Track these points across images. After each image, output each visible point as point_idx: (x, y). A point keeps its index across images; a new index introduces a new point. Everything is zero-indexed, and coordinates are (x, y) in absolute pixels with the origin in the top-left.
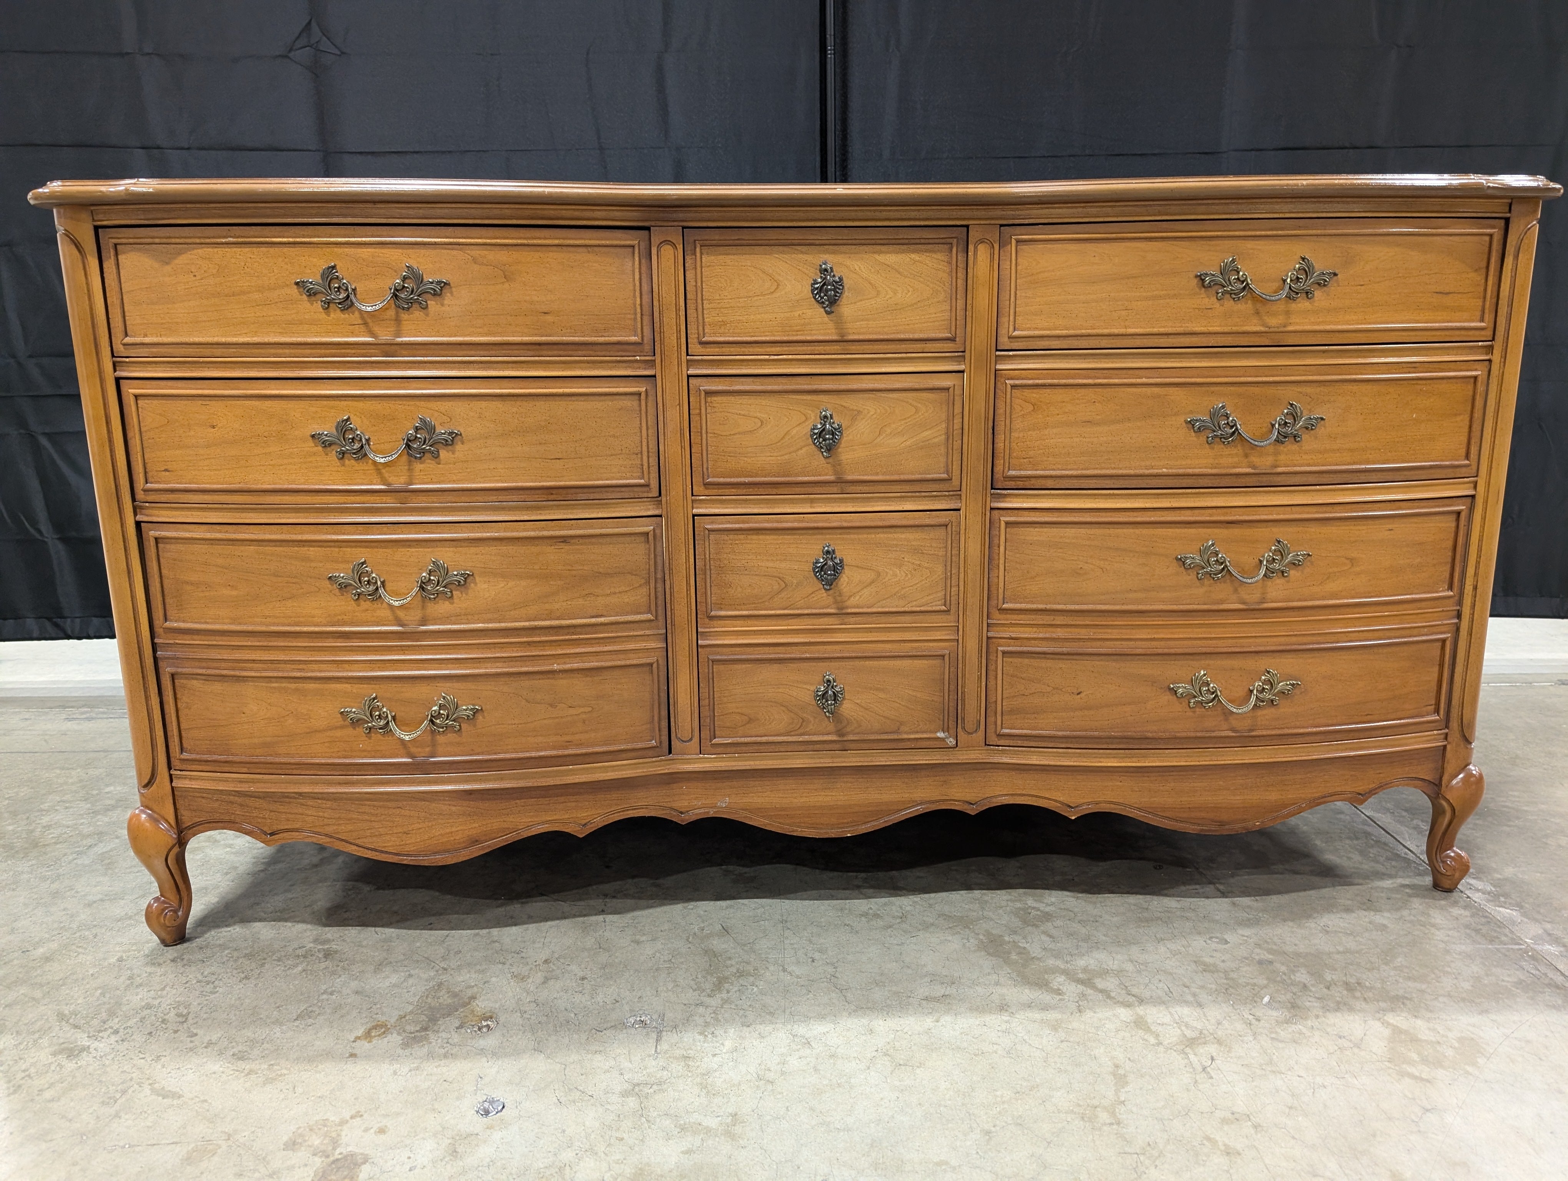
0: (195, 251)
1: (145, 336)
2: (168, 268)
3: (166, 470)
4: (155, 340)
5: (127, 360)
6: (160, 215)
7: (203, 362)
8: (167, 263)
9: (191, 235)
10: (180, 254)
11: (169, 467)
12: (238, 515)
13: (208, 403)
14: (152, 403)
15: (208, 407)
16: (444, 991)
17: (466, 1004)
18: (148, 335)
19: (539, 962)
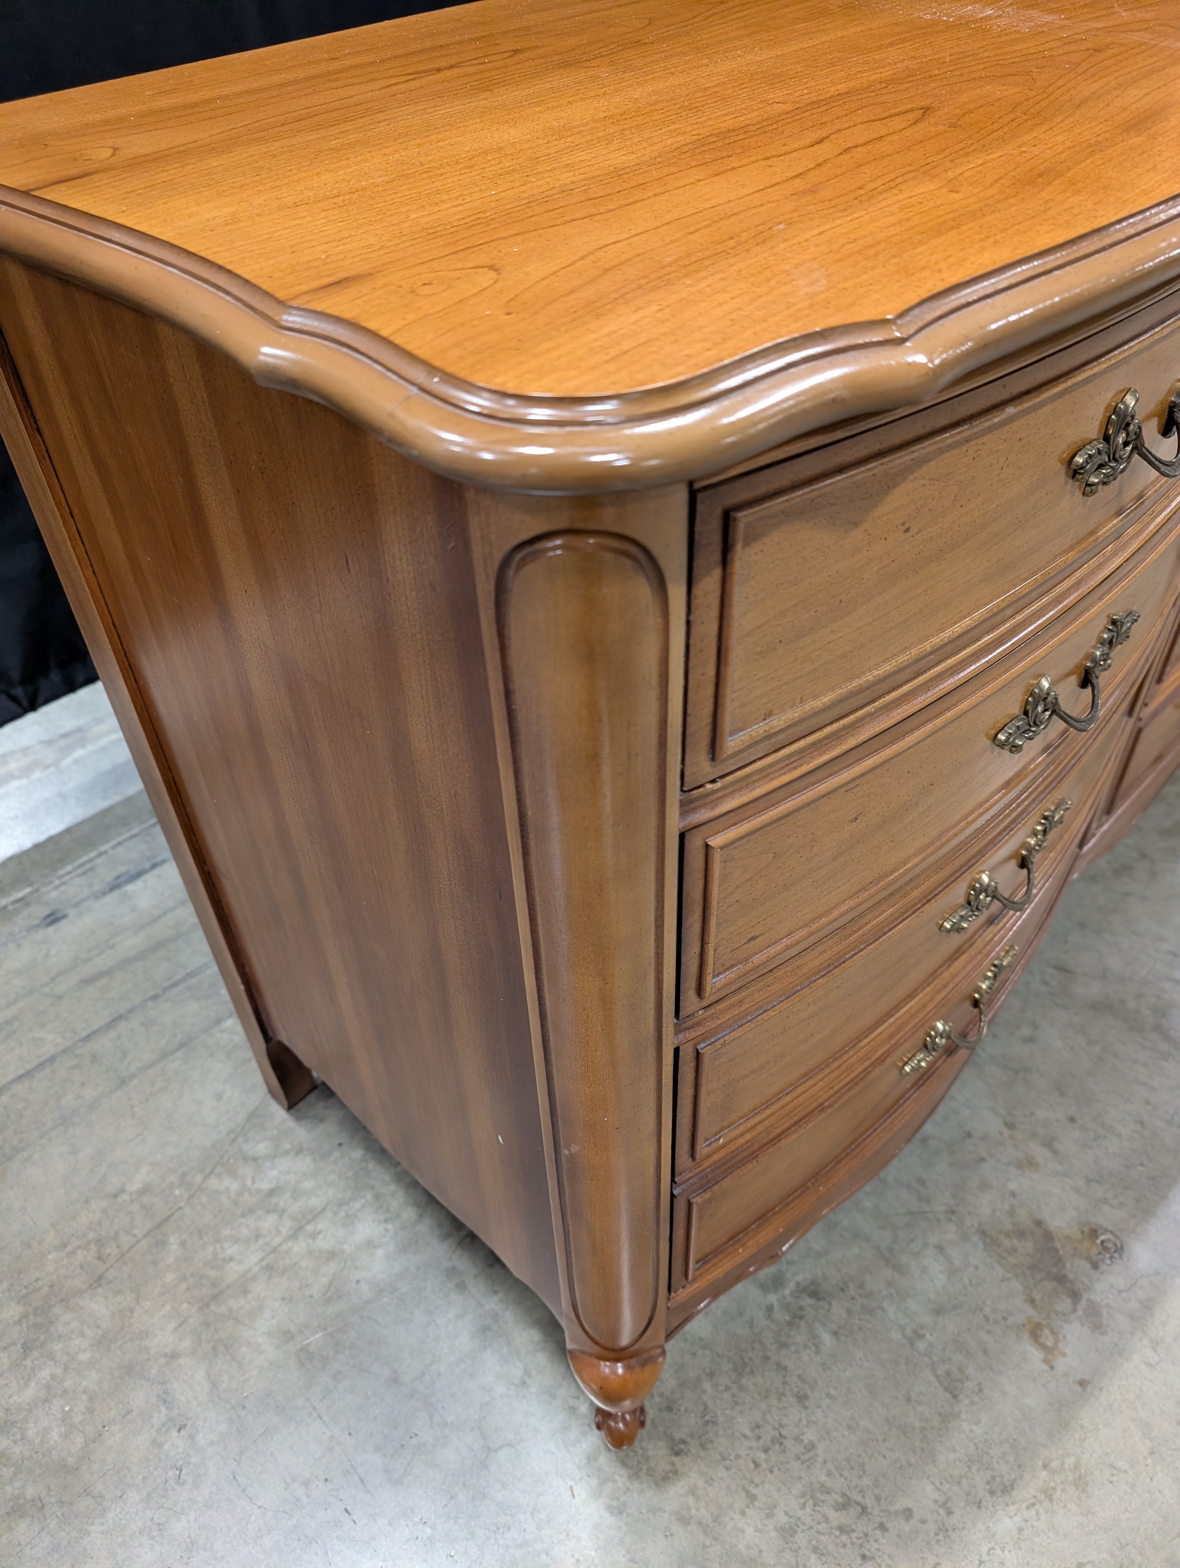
2: (856, 535)
3: (752, 939)
4: (795, 714)
10: (890, 489)
11: (758, 932)
13: (858, 782)
14: (749, 841)
15: (856, 790)
16: (1002, 1237)
17: (1048, 1236)
18: (774, 712)
19: (1006, 1132)
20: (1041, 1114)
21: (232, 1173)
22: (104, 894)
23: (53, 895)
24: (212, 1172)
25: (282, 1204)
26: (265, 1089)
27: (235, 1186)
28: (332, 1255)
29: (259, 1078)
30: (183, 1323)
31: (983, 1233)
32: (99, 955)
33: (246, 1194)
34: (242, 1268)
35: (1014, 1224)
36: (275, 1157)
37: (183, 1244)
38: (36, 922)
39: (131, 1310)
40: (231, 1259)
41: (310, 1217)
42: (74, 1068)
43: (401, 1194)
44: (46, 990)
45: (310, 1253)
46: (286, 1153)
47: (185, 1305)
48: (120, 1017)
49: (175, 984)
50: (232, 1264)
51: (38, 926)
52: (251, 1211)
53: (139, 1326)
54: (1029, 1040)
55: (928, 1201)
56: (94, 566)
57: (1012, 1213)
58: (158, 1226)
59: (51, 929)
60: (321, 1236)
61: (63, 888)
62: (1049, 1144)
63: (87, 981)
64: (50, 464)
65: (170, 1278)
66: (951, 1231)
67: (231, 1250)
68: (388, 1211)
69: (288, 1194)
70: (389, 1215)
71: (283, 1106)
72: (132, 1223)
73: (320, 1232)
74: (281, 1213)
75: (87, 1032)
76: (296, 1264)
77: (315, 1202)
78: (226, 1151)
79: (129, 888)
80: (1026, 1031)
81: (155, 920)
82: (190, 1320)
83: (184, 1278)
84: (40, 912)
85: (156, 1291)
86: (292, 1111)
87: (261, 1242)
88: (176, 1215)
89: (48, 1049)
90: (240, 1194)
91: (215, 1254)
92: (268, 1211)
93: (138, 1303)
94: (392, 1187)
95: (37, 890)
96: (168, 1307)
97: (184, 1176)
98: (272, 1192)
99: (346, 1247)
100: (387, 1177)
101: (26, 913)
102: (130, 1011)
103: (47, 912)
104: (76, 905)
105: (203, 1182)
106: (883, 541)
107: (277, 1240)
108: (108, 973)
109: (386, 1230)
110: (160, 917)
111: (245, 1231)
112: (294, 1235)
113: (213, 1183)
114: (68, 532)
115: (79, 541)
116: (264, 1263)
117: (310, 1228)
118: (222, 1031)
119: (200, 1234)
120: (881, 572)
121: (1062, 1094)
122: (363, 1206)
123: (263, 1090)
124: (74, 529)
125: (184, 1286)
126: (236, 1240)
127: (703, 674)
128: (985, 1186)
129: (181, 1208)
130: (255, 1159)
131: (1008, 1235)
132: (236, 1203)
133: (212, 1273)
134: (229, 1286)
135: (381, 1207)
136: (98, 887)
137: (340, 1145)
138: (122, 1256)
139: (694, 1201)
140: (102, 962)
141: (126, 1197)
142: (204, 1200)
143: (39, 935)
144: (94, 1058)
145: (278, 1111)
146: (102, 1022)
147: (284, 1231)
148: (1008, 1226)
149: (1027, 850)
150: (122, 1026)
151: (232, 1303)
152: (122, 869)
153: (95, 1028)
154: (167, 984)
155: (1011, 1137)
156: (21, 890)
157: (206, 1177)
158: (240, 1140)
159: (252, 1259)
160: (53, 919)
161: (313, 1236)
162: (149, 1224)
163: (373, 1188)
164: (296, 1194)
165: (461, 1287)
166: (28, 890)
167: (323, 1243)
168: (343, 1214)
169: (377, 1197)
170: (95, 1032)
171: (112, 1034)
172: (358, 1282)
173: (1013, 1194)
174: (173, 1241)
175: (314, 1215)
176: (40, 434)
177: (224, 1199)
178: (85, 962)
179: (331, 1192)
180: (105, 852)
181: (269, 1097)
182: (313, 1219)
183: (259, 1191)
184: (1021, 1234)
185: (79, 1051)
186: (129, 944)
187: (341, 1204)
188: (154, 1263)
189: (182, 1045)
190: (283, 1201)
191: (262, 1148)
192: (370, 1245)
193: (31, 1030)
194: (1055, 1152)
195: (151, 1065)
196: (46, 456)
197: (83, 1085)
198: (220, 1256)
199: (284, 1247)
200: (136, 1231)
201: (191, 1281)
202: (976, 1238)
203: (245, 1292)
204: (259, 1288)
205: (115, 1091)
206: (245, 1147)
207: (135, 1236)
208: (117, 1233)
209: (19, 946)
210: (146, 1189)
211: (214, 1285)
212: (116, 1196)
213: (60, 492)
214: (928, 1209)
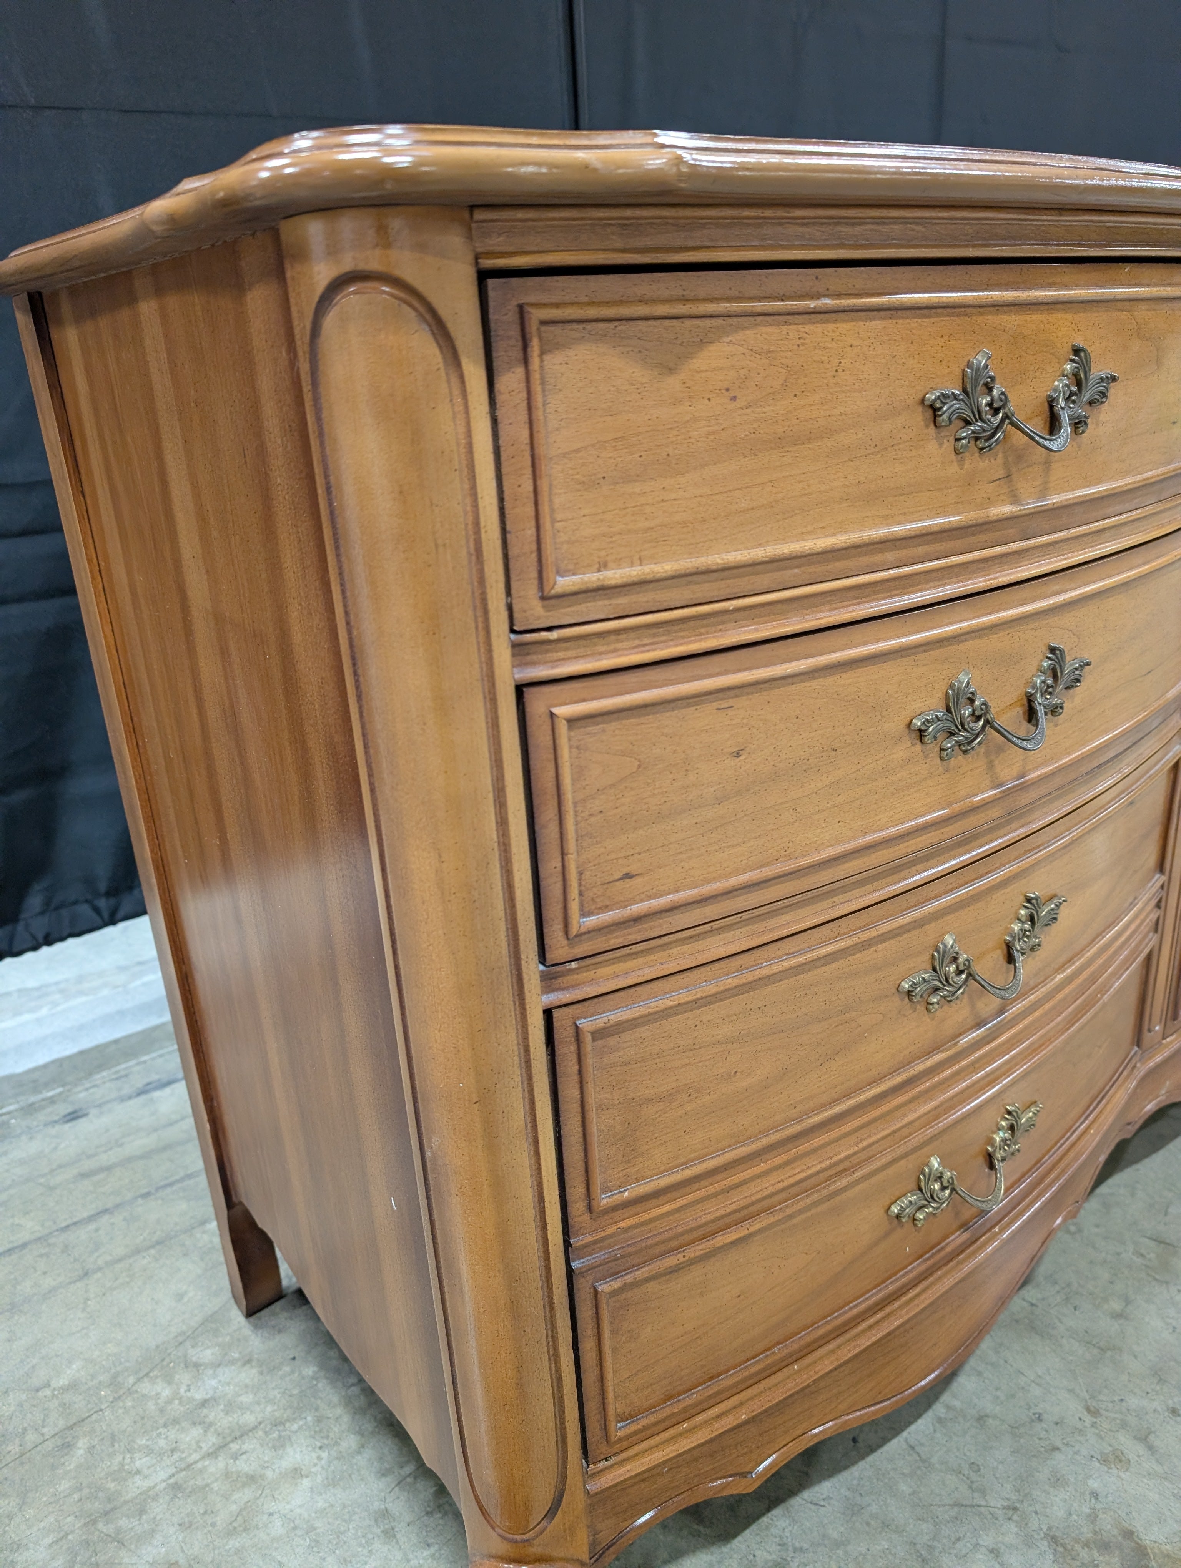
0: (739, 336)
1: (603, 566)
2: (673, 383)
3: (628, 876)
4: (633, 572)
5: (554, 635)
6: (662, 240)
7: (737, 610)
8: (671, 371)
9: (734, 293)
10: (702, 343)
11: (633, 869)
12: (760, 926)
13: (730, 702)
14: (604, 730)
15: (731, 712)
16: (1078, 1547)
17: (1141, 1551)
18: (610, 565)
19: (1088, 1419)
20: (1133, 1402)
21: (169, 1379)
22: (130, 1098)
23: (81, 1095)
24: (147, 1375)
25: (212, 1417)
26: (230, 1295)
27: (167, 1392)
28: (252, 1479)
29: (226, 1283)
30: (62, 1538)
31: (1054, 1540)
32: (105, 1152)
33: (177, 1402)
34: (147, 1483)
35: (1095, 1533)
36: (219, 1365)
37: (91, 1450)
38: (56, 1118)
39: (10, 1517)
40: (138, 1472)
41: (238, 1434)
42: (41, 1256)
43: (346, 1418)
44: (42, 1180)
45: (227, 1475)
46: (233, 1362)
47: (69, 1519)
48: (106, 1211)
49: (171, 1184)
50: (137, 1478)
51: (56, 1122)
52: (176, 1421)
53: (13, 1536)
54: (1118, 1316)
55: (983, 1493)
56: (114, 624)
57: (1093, 1517)
58: (71, 1428)
59: (67, 1126)
60: (244, 1457)
61: (92, 1090)
62: (1144, 1438)
63: (84, 1175)
64: (87, 524)
65: (64, 1485)
66: (1010, 1533)
67: (141, 1462)
68: (327, 1437)
69: (222, 1407)
70: (326, 1442)
71: (242, 1312)
72: (44, 1421)
73: (245, 1453)
74: (207, 1426)
75: (69, 1222)
76: (207, 1485)
77: (249, 1419)
78: (170, 1354)
79: (156, 1094)
80: (1116, 1305)
81: (171, 1124)
82: (70, 1537)
83: (80, 1489)
84: (64, 1109)
85: (45, 1499)
86: (252, 1319)
87: (176, 1456)
88: (94, 1417)
89: (23, 1236)
90: (169, 1401)
91: (122, 1465)
92: (194, 1424)
93: (20, 1510)
94: (339, 1411)
95: (69, 1091)
96: (51, 1519)
97: (115, 1376)
98: (204, 1403)
99: (269, 1473)
100: (335, 1399)
101: (49, 1110)
102: (117, 1206)
103: (70, 1110)
104: (100, 1106)
105: (134, 1385)
106: (707, 401)
107: (195, 1456)
108: (108, 1169)
109: (319, 1458)
110: (177, 1122)
111: (162, 1443)
112: (213, 1454)
113: (145, 1387)
114: (95, 588)
115: (103, 599)
116: (172, 1481)
117: (234, 1447)
118: (204, 1232)
119: (113, 1439)
120: (711, 437)
121: (1162, 1381)
122: (300, 1428)
123: (227, 1294)
124: (100, 586)
125: (76, 1496)
126: (149, 1451)
127: (519, 486)
128: (1057, 1481)
129: (101, 1410)
130: (197, 1366)
131: (1086, 1545)
132: (162, 1411)
133: (112, 1486)
134: (126, 1502)
135: (321, 1431)
136: (126, 1091)
137: (294, 1359)
138: (22, 1455)
139: (600, 1288)
140: (105, 1159)
141: (48, 1392)
142: (129, 1404)
143: (53, 1131)
144: (66, 1249)
145: (237, 1316)
146: (85, 1214)
147: (205, 1447)
148: (1087, 1533)
149: (1011, 936)
150: (105, 1219)
151: (123, 1523)
152: (155, 1077)
153: (75, 1219)
154: (162, 1183)
155: (1094, 1425)
156: (54, 1089)
157: (139, 1380)
158: (188, 1344)
159: (160, 1475)
160: (73, 1116)
161: (235, 1457)
162: (61, 1423)
163: (317, 1410)
164: (230, 1407)
165: (389, 1534)
166: (61, 1089)
167: (243, 1466)
168: (276, 1435)
169: (319, 1420)
170: (75, 1224)
171: (92, 1226)
172: (271, 1514)
173: (1095, 1495)
174: (82, 1444)
175: (243, 1433)
176: (84, 496)
177: (151, 1405)
178: (90, 1157)
179: (269, 1409)
180: (145, 1062)
181: (232, 1301)
182: (241, 1436)
183: (191, 1400)
184: (1105, 1547)
185: (51, 1241)
186: (137, 1144)
187: (278, 1424)
188: (53, 1467)
189: (158, 1243)
190: (213, 1414)
191: (208, 1355)
192: (297, 1473)
193: (13, 1216)
194: (1151, 1448)
195: (120, 1260)
196: (86, 517)
197: (45, 1273)
198: (127, 1467)
199: (199, 1465)
200: (45, 1430)
201: (86, 1491)
202: (1044, 1545)
203: (142, 1512)
204: (157, 1509)
205: (74, 1282)
206: (191, 1352)
207: (43, 1435)
208: (25, 1430)
209: (31, 1138)
210: (73, 1386)
211: (109, 1500)
212: (37, 1390)
213: (93, 550)
214: (983, 1503)
